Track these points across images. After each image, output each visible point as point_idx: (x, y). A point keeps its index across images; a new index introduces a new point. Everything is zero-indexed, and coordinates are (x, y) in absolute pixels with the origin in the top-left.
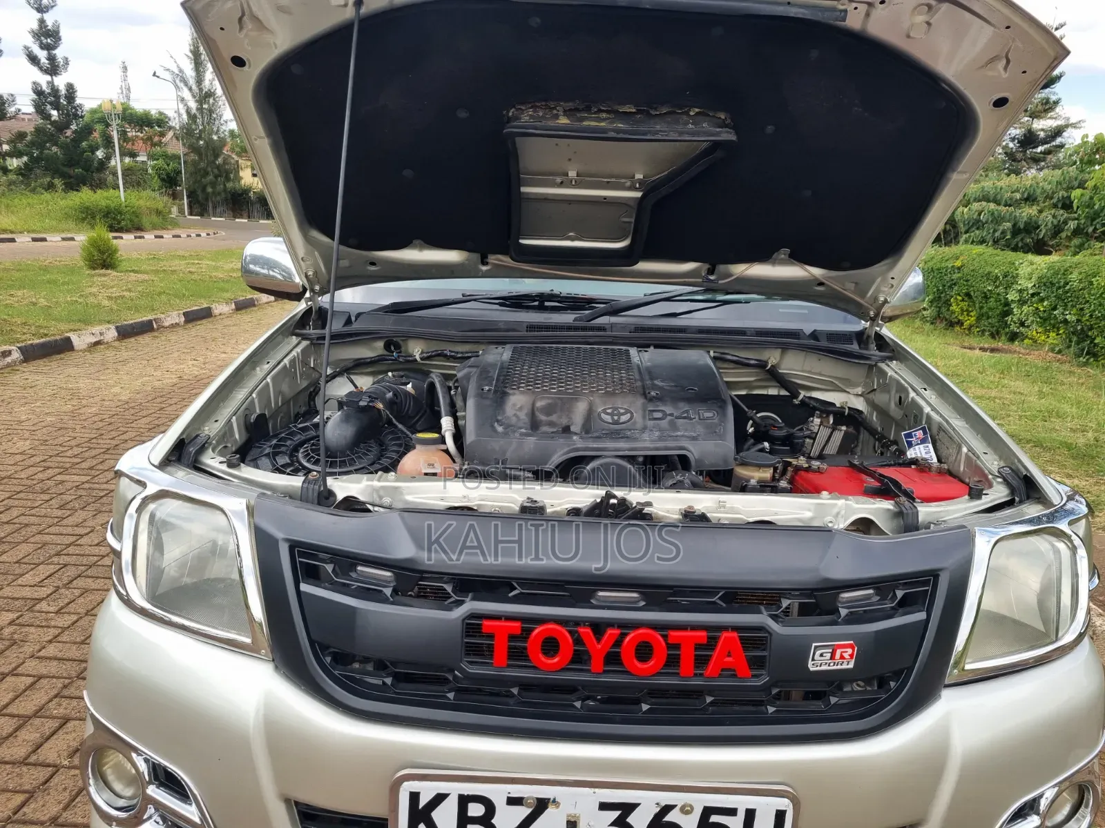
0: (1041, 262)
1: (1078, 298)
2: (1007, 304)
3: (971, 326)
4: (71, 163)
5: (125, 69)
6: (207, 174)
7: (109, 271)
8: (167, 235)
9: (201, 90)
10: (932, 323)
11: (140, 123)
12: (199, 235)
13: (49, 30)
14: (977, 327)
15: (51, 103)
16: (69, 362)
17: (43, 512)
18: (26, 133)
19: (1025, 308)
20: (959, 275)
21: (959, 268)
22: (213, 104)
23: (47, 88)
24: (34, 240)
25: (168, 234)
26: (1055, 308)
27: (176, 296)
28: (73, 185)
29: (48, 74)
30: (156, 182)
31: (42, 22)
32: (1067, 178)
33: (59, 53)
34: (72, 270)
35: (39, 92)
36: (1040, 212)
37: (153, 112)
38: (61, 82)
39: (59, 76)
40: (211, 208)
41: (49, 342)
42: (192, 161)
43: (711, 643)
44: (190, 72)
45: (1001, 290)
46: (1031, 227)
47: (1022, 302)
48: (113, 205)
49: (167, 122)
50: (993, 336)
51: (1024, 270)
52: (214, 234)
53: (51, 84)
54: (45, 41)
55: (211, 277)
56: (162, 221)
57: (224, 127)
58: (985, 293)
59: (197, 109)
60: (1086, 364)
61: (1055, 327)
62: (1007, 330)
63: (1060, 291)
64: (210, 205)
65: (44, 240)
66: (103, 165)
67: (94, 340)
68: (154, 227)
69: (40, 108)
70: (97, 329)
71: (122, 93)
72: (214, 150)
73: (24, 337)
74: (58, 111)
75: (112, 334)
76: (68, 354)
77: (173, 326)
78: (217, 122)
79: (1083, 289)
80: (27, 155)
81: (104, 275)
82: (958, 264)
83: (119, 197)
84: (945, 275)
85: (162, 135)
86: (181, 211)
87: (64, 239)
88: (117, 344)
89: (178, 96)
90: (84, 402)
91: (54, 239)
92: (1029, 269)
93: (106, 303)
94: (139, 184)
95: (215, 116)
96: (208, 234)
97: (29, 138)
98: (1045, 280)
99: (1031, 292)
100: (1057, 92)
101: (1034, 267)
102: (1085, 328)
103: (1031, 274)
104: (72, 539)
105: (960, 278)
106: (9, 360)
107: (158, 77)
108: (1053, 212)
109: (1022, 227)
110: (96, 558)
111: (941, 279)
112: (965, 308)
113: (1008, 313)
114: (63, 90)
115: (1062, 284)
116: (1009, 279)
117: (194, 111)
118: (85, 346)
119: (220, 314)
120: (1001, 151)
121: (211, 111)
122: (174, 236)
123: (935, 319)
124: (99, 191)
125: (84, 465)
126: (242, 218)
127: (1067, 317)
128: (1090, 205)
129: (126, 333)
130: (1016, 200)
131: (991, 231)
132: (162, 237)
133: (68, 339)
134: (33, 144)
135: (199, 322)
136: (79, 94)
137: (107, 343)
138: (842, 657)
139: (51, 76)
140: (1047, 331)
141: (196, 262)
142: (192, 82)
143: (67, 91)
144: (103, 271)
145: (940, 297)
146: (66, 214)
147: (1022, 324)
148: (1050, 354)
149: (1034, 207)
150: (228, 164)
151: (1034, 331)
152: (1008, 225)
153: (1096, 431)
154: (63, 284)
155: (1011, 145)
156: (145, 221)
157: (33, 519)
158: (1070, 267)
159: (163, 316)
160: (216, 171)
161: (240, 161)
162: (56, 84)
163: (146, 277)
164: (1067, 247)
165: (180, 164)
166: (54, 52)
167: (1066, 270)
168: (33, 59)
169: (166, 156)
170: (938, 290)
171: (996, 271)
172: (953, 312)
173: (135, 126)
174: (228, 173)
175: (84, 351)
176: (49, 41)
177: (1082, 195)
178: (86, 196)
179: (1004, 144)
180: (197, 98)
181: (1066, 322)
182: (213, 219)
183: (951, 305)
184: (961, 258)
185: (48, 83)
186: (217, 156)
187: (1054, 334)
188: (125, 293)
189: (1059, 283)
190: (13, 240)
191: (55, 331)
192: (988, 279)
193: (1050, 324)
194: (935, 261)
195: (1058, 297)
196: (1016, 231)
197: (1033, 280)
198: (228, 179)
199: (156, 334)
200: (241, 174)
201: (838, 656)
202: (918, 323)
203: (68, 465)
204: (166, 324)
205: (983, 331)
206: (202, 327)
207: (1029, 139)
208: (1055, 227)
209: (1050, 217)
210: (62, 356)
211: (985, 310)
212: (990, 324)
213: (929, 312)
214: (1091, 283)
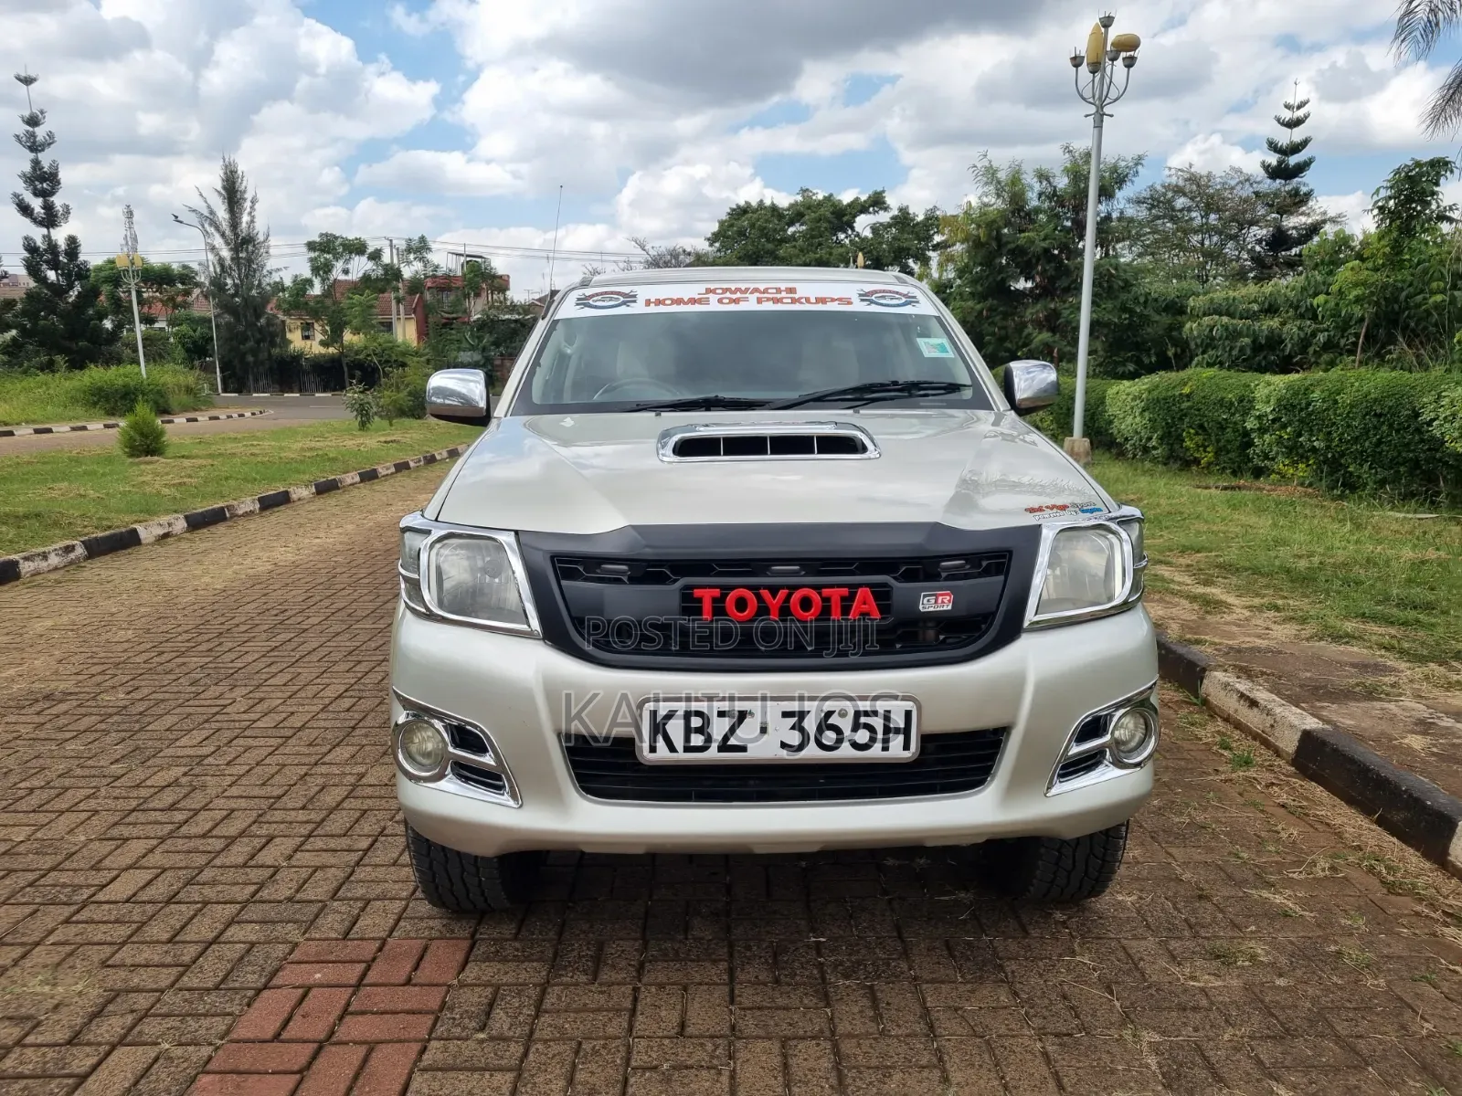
0: (1280, 381)
1: (1323, 421)
2: (1246, 433)
3: (1209, 464)
4: (73, 334)
5: (130, 214)
6: (246, 339)
7: (156, 458)
8: (202, 418)
9: (237, 235)
10: (1165, 464)
11: (158, 279)
12: (241, 416)
13: (45, 173)
14: (1217, 465)
15: (47, 262)
16: (140, 557)
17: (176, 689)
18: (14, 300)
19: (1267, 437)
20: (1189, 404)
21: (1188, 396)
22: (253, 252)
23: (43, 243)
24: (37, 431)
25: (203, 416)
26: (1300, 435)
27: (246, 480)
28: (78, 363)
29: (44, 226)
30: (180, 353)
31: (36, 163)
32: (1313, 283)
33: (58, 200)
34: (109, 460)
35: (31, 248)
36: (1283, 324)
37: (175, 266)
38: (60, 235)
39: (58, 229)
40: (251, 381)
41: (114, 535)
42: (227, 324)
43: (852, 597)
44: (222, 214)
45: (1237, 417)
46: (1274, 341)
47: (1262, 431)
48: (132, 383)
49: (194, 278)
50: (1234, 473)
51: (1261, 392)
52: (261, 413)
53: (48, 238)
54: (39, 186)
55: (281, 458)
56: (195, 401)
57: (267, 280)
58: (1220, 423)
59: (232, 259)
60: (1342, 497)
61: (1303, 458)
62: (1250, 465)
63: (1303, 414)
64: (251, 377)
65: (49, 431)
66: (114, 336)
67: (161, 532)
68: (185, 409)
69: (33, 269)
70: (164, 519)
71: (127, 243)
72: (255, 310)
73: (86, 530)
74: (56, 271)
75: (180, 525)
76: (137, 548)
77: (246, 514)
78: (258, 274)
79: (1327, 409)
80: (16, 328)
81: (151, 463)
82: (1186, 390)
83: (139, 373)
84: (1174, 405)
85: (187, 293)
86: (214, 388)
87: (74, 429)
88: (188, 535)
89: (207, 244)
90: (175, 592)
91: (62, 429)
92: (1266, 391)
93: (166, 491)
94: (161, 356)
95: (255, 266)
96: (253, 414)
97: (19, 306)
98: (1284, 403)
99: (1271, 417)
100: (1307, 181)
101: (1272, 387)
102: (1337, 455)
103: (1268, 397)
104: (217, 709)
105: (1190, 408)
106: (72, 556)
107: (181, 222)
108: (1298, 323)
109: (1263, 342)
110: (248, 723)
111: (1169, 409)
112: (1200, 443)
113: (1250, 444)
114: (62, 244)
115: (1303, 405)
116: (1246, 404)
117: (228, 262)
118: (152, 539)
119: (299, 499)
120: (1246, 256)
121: (250, 261)
122: (211, 418)
123: (1168, 458)
124: (114, 368)
125: (200, 648)
126: (292, 392)
127: (1315, 444)
128: (1335, 314)
129: (198, 523)
130: (1254, 312)
131: (1228, 349)
132: (196, 420)
133: (135, 531)
134: (24, 313)
135: (276, 509)
136: (83, 249)
137: (176, 535)
138: (943, 602)
139: (48, 229)
140: (1294, 464)
141: (255, 443)
142: (225, 226)
143: (68, 245)
144: (149, 458)
145: (1170, 432)
146: (72, 398)
147: (1266, 457)
148: (1299, 488)
149: (1276, 319)
150: (273, 325)
151: (1281, 464)
152: (1247, 340)
153: (1323, 555)
154: (104, 475)
155: (1258, 248)
156: (174, 401)
157: (167, 696)
158: (1311, 385)
159: (235, 503)
160: (258, 336)
161: (288, 321)
162: (53, 238)
163: (203, 462)
164: (1317, 364)
165: (211, 328)
166: (51, 199)
167: (1307, 389)
168: (25, 209)
169: (192, 321)
170: (1167, 423)
171: (1230, 396)
172: (1188, 449)
173: (153, 284)
174: (273, 335)
175: (152, 544)
176: (45, 185)
177: (1326, 302)
178: (96, 375)
179: (1249, 247)
180: (232, 246)
181: (1314, 450)
182: (255, 395)
183: (1183, 441)
184: (1190, 384)
185: (44, 236)
186: (258, 317)
187: (1304, 466)
188: (185, 480)
189: (1300, 404)
190: (11, 434)
191: (121, 523)
192: (1221, 406)
193: (1297, 454)
194: (1160, 389)
195: (1301, 421)
196: (1257, 347)
197: (1272, 403)
198: (273, 344)
199: (230, 523)
200: (289, 336)
201: (940, 601)
202: (1148, 465)
203: (183, 649)
204: (240, 512)
205: (1224, 468)
206: (280, 515)
207: (1280, 240)
208: (1302, 340)
209: (1295, 329)
210: (130, 550)
211: (1221, 444)
212: (1230, 459)
213: (1159, 451)
214: (1336, 402)
